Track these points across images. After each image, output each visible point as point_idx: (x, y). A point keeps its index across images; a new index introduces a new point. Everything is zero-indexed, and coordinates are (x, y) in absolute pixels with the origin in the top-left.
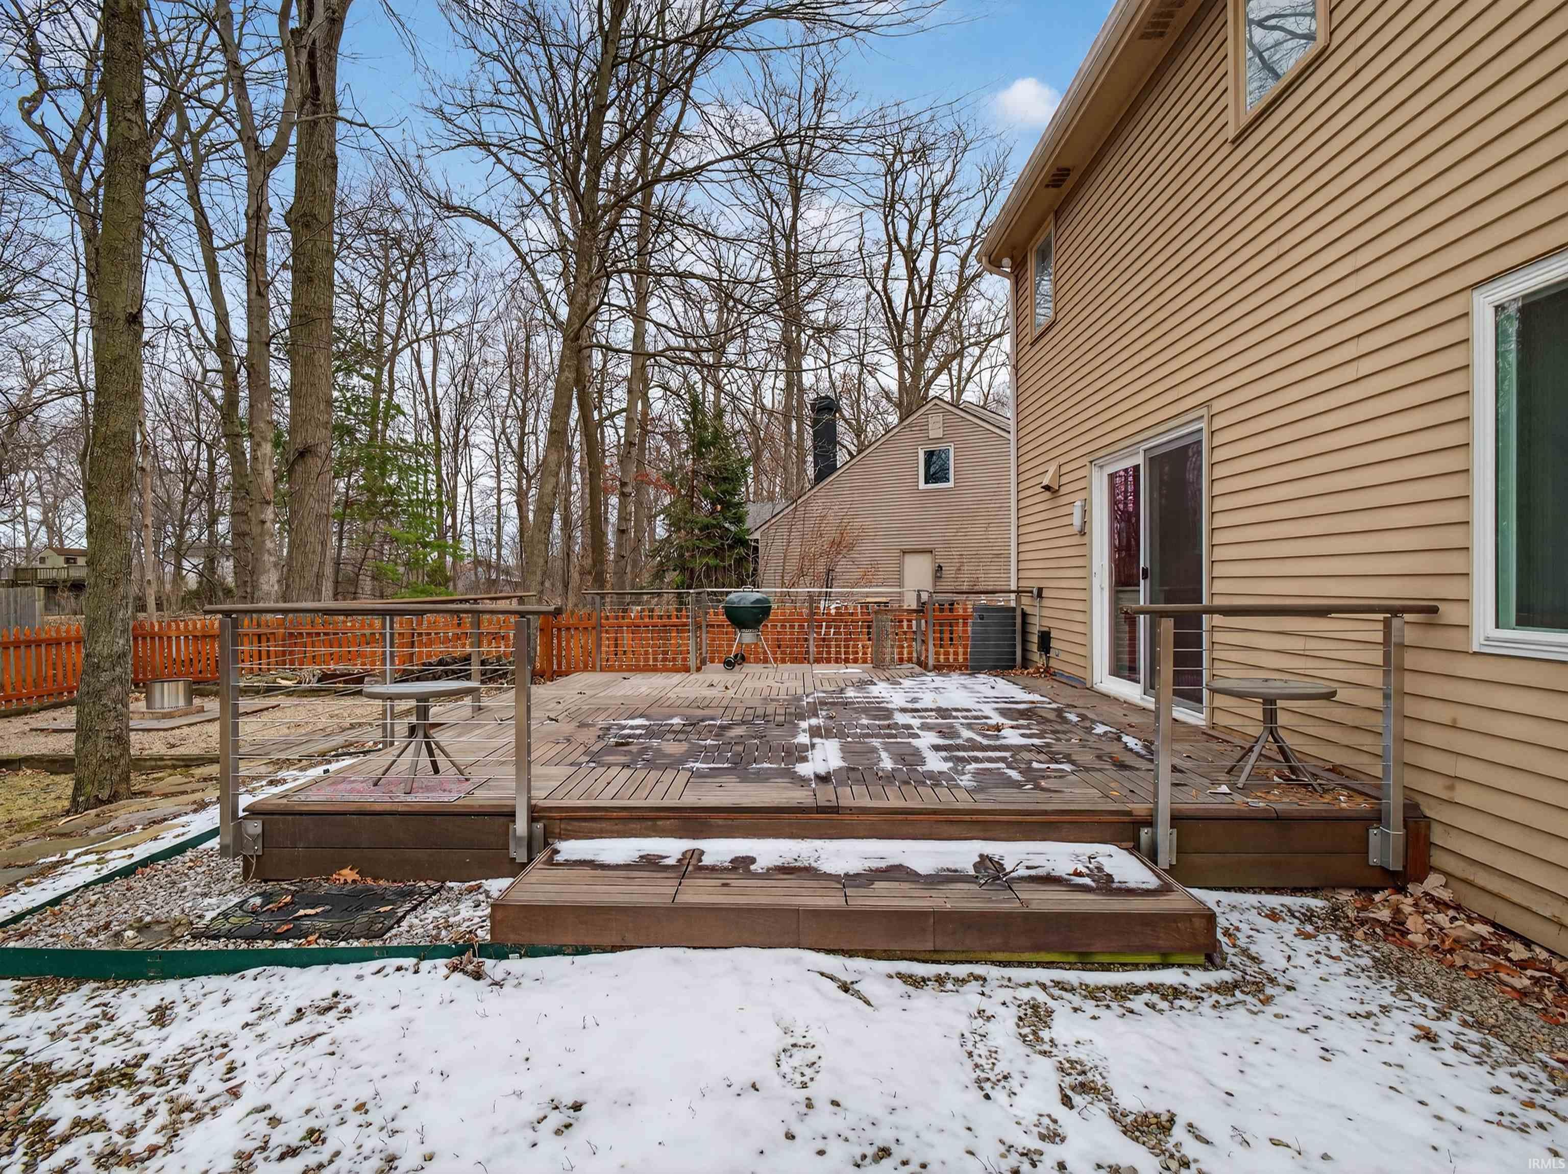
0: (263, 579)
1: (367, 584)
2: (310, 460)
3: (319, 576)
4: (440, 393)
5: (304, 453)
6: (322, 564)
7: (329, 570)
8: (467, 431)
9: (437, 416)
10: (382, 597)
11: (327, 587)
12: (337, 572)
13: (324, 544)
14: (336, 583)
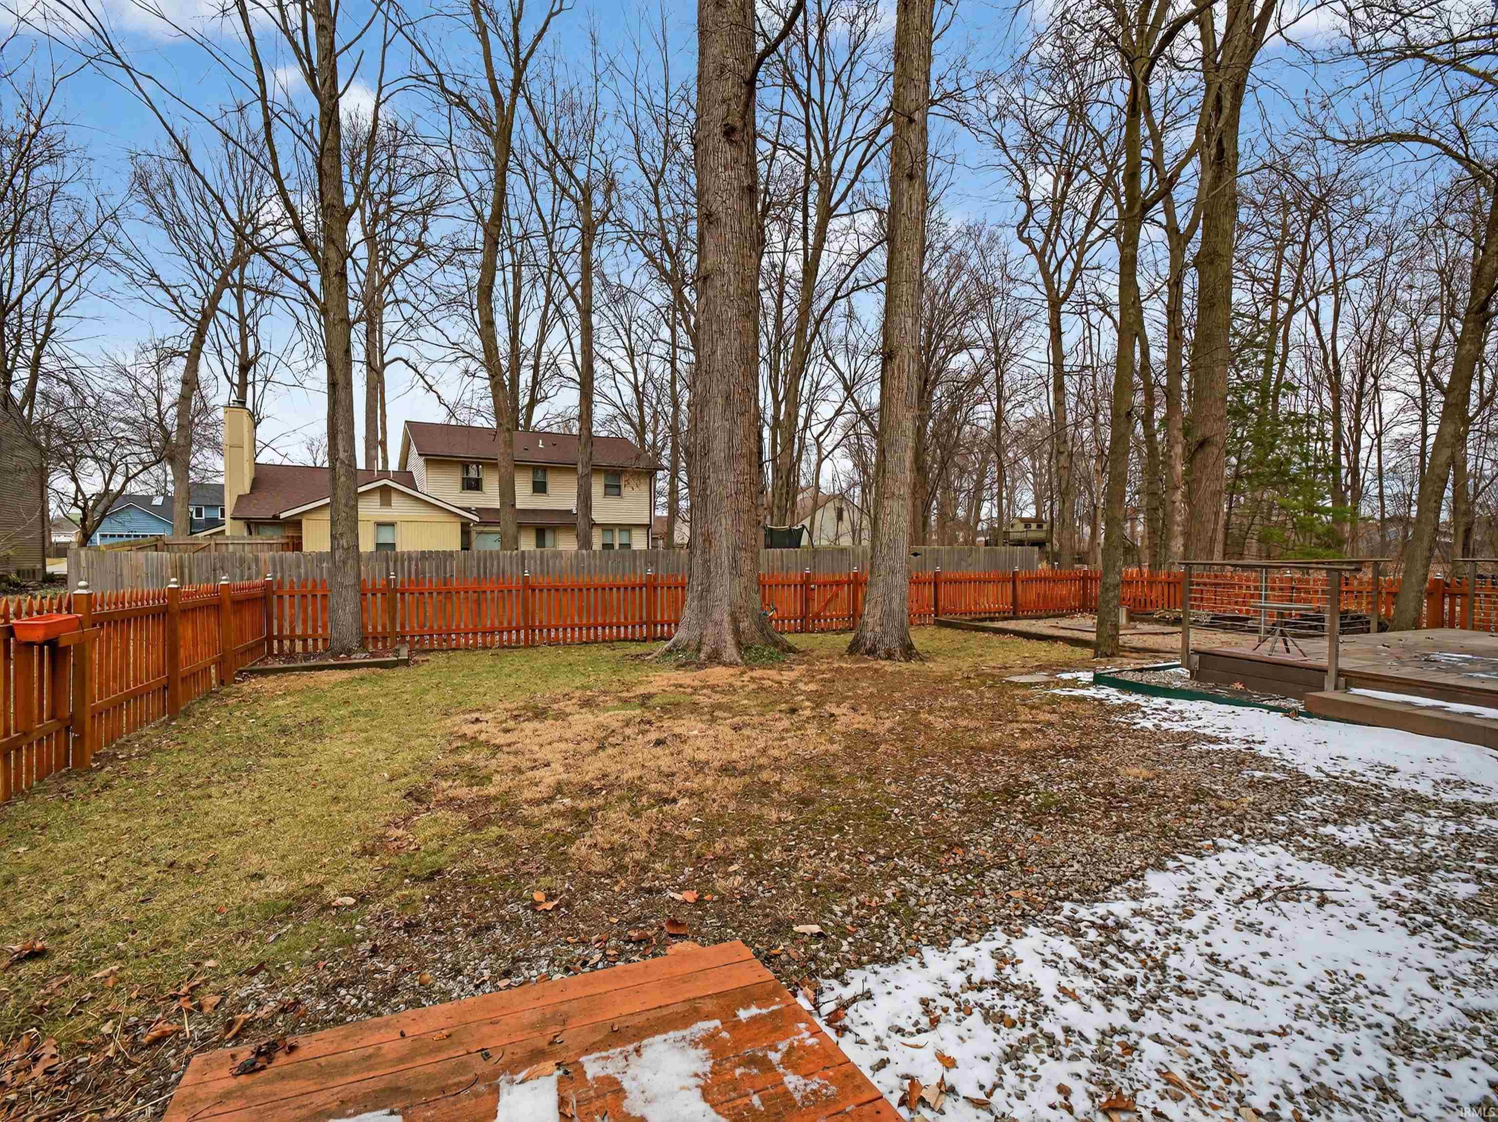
0: (1173, 543)
1: (1253, 545)
2: (1208, 449)
3: (1212, 540)
4: (1341, 347)
5: (1203, 444)
6: (1215, 530)
7: (1220, 536)
8: (1376, 378)
9: (1338, 373)
10: (1268, 557)
11: (1219, 548)
12: (1226, 535)
13: (1217, 514)
14: (1225, 544)
